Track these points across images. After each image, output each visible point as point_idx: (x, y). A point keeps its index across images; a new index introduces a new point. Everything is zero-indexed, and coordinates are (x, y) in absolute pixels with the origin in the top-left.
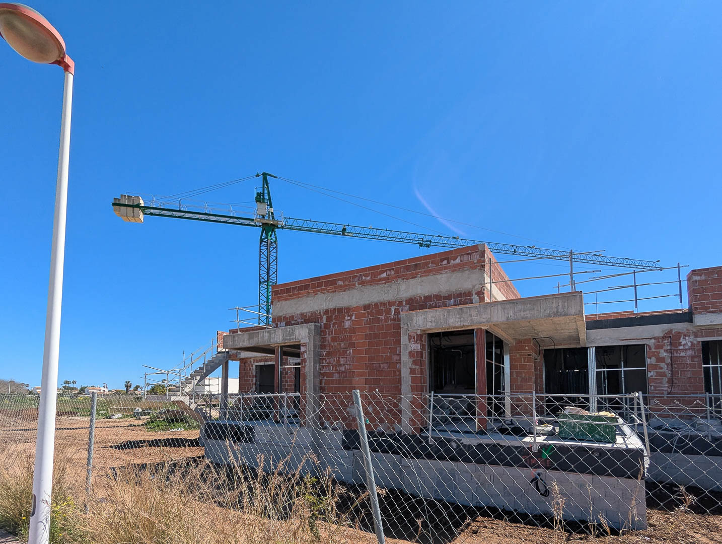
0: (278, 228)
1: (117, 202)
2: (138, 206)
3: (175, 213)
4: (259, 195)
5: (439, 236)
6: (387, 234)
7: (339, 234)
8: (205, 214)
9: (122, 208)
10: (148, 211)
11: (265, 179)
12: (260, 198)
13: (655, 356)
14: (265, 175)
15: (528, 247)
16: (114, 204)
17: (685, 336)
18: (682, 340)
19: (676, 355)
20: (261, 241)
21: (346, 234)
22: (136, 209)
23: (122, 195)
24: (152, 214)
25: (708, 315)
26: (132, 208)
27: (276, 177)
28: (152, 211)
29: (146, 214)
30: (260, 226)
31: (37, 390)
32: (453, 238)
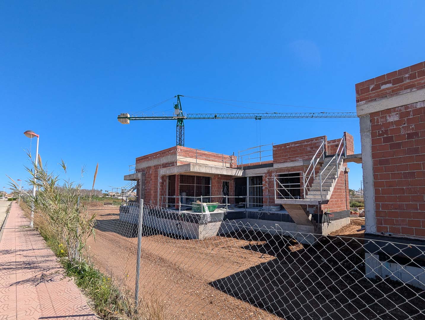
0: (184, 119)
1: (119, 117)
2: (127, 117)
3: (141, 118)
4: (176, 105)
5: (266, 113)
6: (237, 115)
7: (213, 119)
8: (153, 117)
9: (121, 119)
10: (131, 119)
11: (178, 98)
12: (176, 107)
13: (265, 180)
14: (178, 96)
15: (321, 113)
16: (118, 118)
17: (273, 172)
18: (272, 174)
19: (271, 180)
20: (177, 126)
21: (216, 118)
22: (126, 119)
23: (121, 114)
24: (133, 120)
25: (277, 164)
26: (124, 119)
27: (184, 96)
28: (132, 119)
29: (130, 120)
30: (177, 119)
31: (110, 194)
32: (275, 113)
